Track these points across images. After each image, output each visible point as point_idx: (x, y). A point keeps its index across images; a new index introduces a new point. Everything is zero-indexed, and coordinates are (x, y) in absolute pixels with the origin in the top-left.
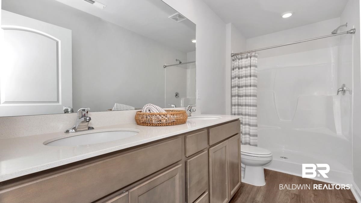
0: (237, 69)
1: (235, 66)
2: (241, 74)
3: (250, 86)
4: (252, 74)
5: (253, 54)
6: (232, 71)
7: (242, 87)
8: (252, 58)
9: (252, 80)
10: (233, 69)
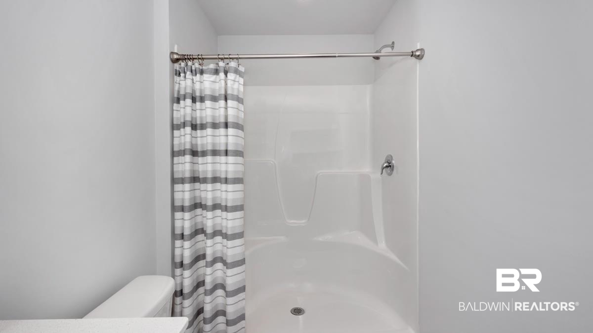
0: (189, 101)
1: (182, 92)
2: (201, 118)
3: (226, 153)
4: (230, 120)
5: (233, 64)
6: (175, 105)
7: (204, 154)
8: (231, 76)
9: (230, 138)
10: (178, 101)
